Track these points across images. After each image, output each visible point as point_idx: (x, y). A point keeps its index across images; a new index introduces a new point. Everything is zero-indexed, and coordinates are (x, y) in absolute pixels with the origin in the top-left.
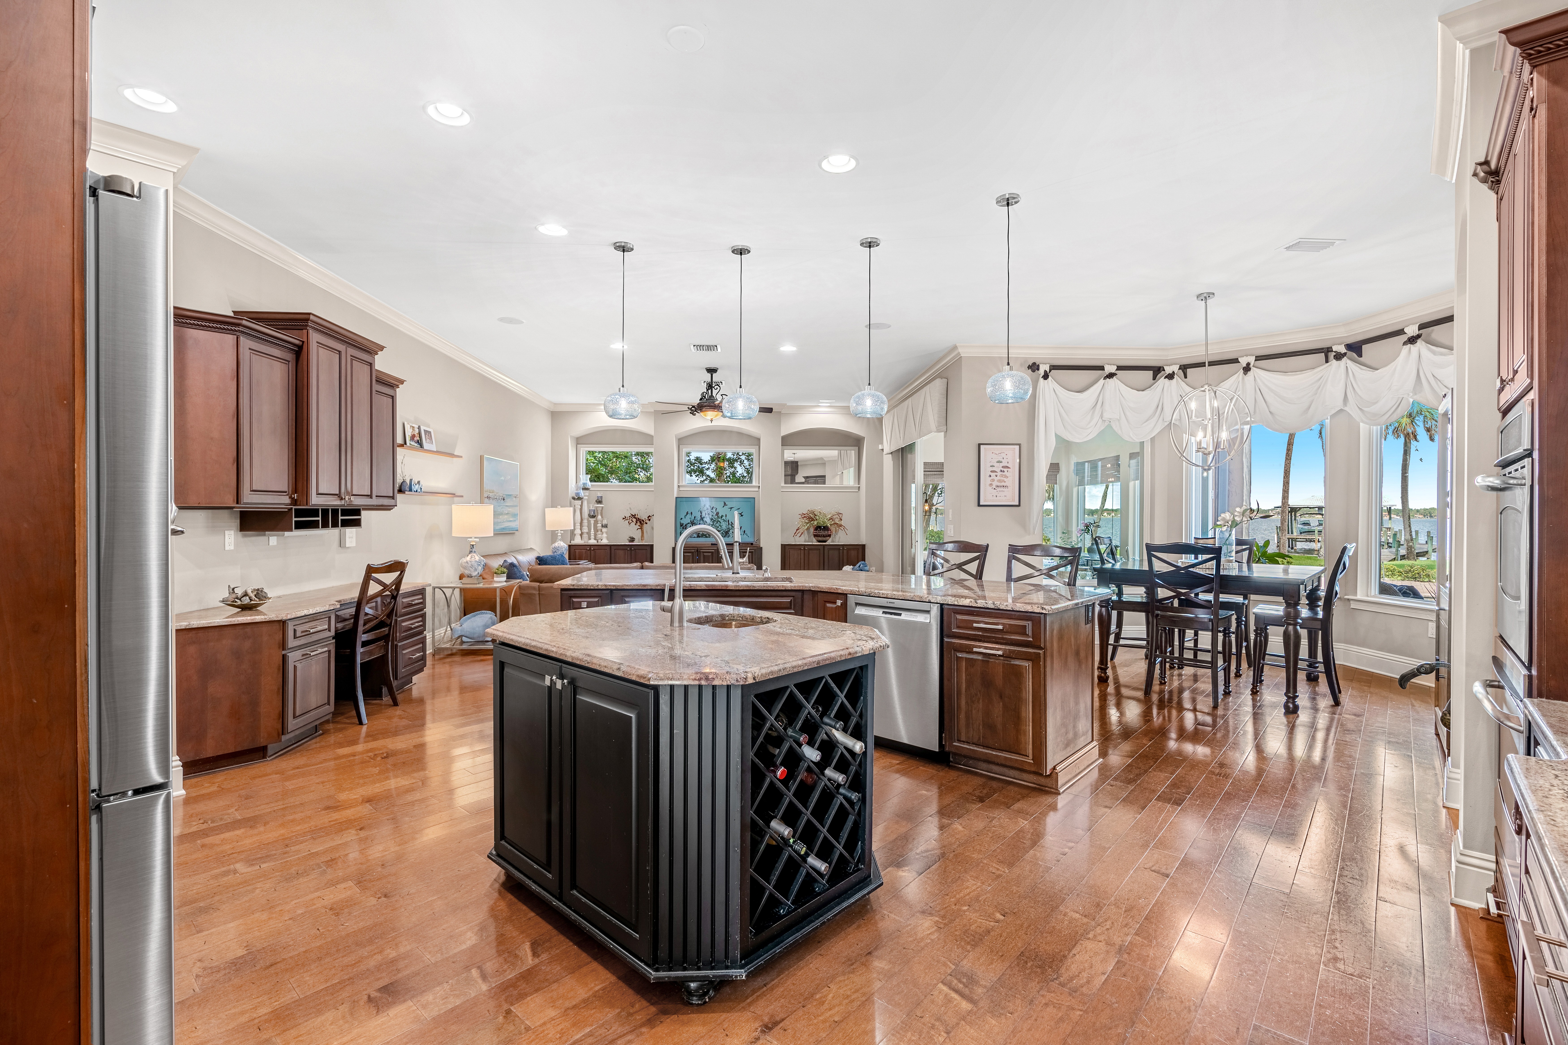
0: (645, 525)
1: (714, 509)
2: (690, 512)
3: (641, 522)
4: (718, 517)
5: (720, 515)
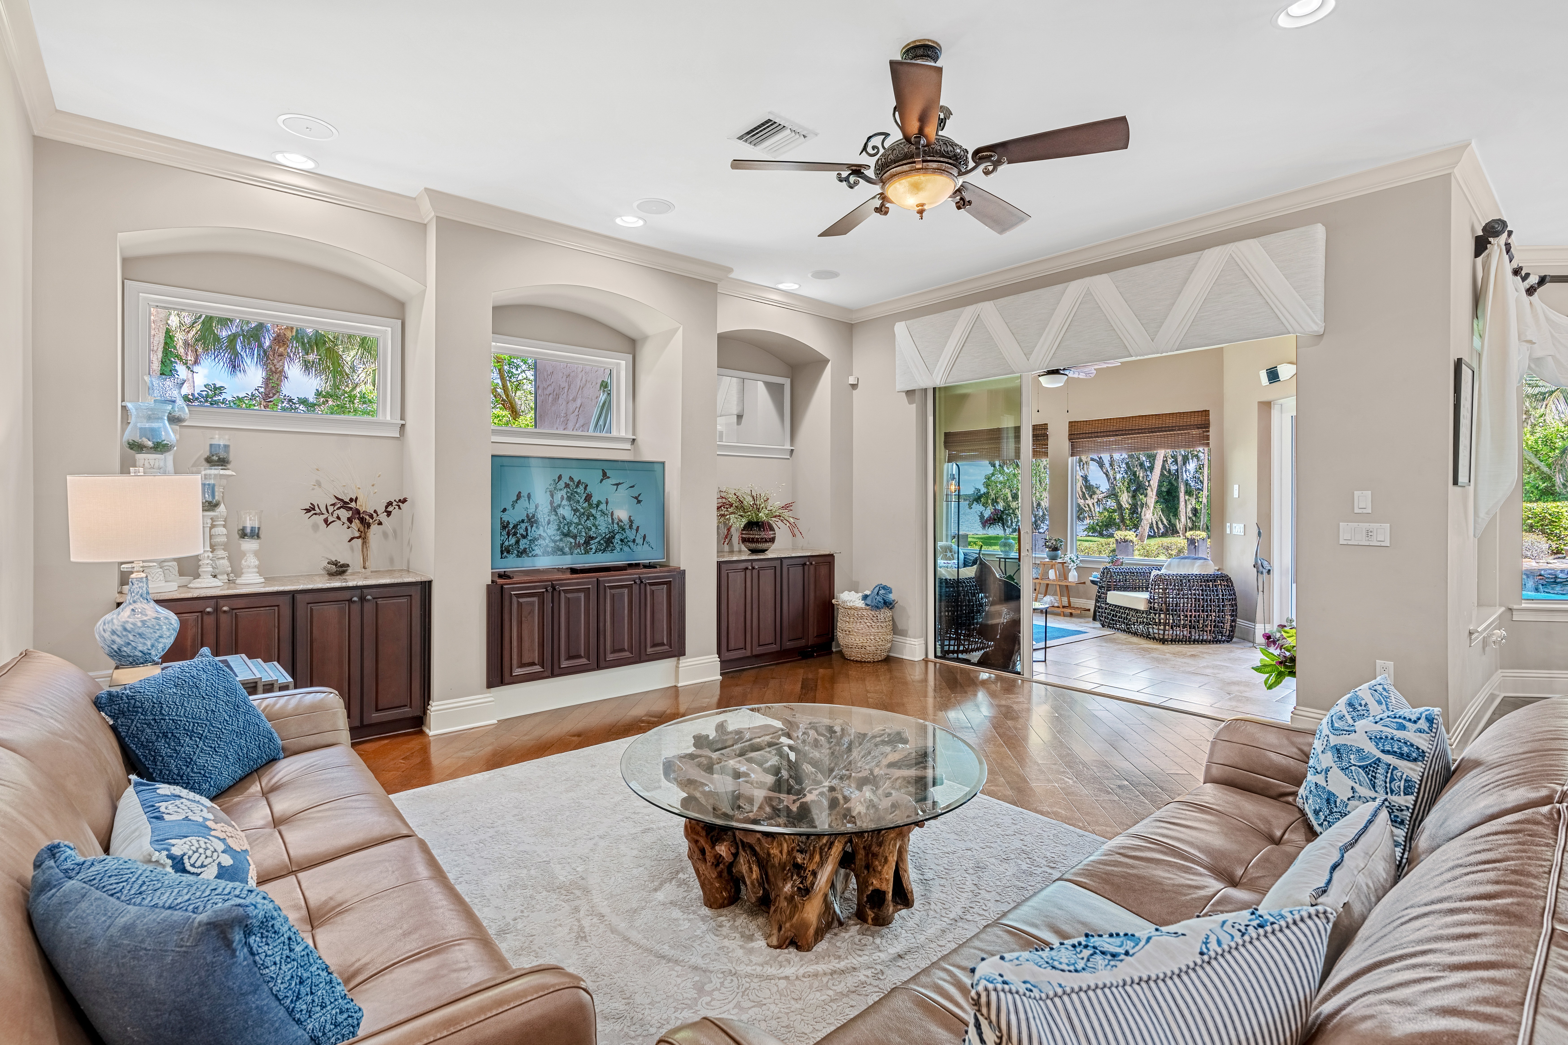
0: (374, 528)
1: (582, 487)
2: (524, 494)
3: (362, 520)
4: (590, 505)
5: (594, 500)
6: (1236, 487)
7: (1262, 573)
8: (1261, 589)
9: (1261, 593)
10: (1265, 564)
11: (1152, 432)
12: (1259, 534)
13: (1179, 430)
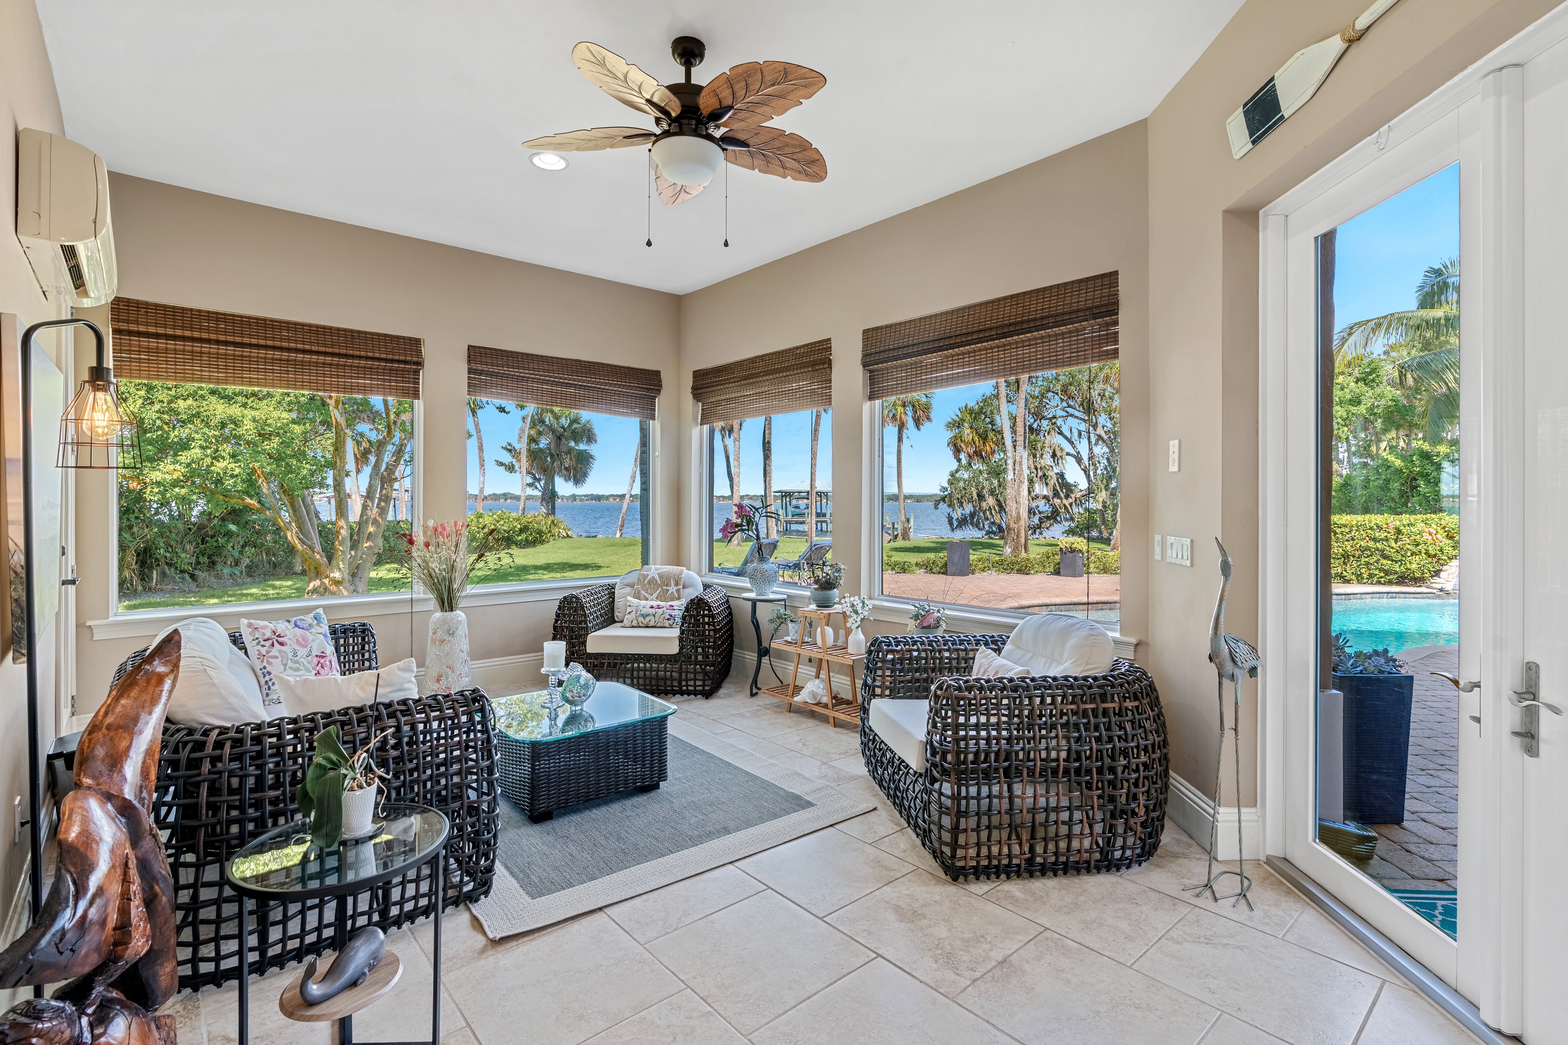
6: (1174, 445)
7: (1232, 677)
8: (1229, 722)
9: (1229, 734)
10: (1242, 650)
11: (1004, 335)
12: (1226, 568)
13: (1057, 324)
